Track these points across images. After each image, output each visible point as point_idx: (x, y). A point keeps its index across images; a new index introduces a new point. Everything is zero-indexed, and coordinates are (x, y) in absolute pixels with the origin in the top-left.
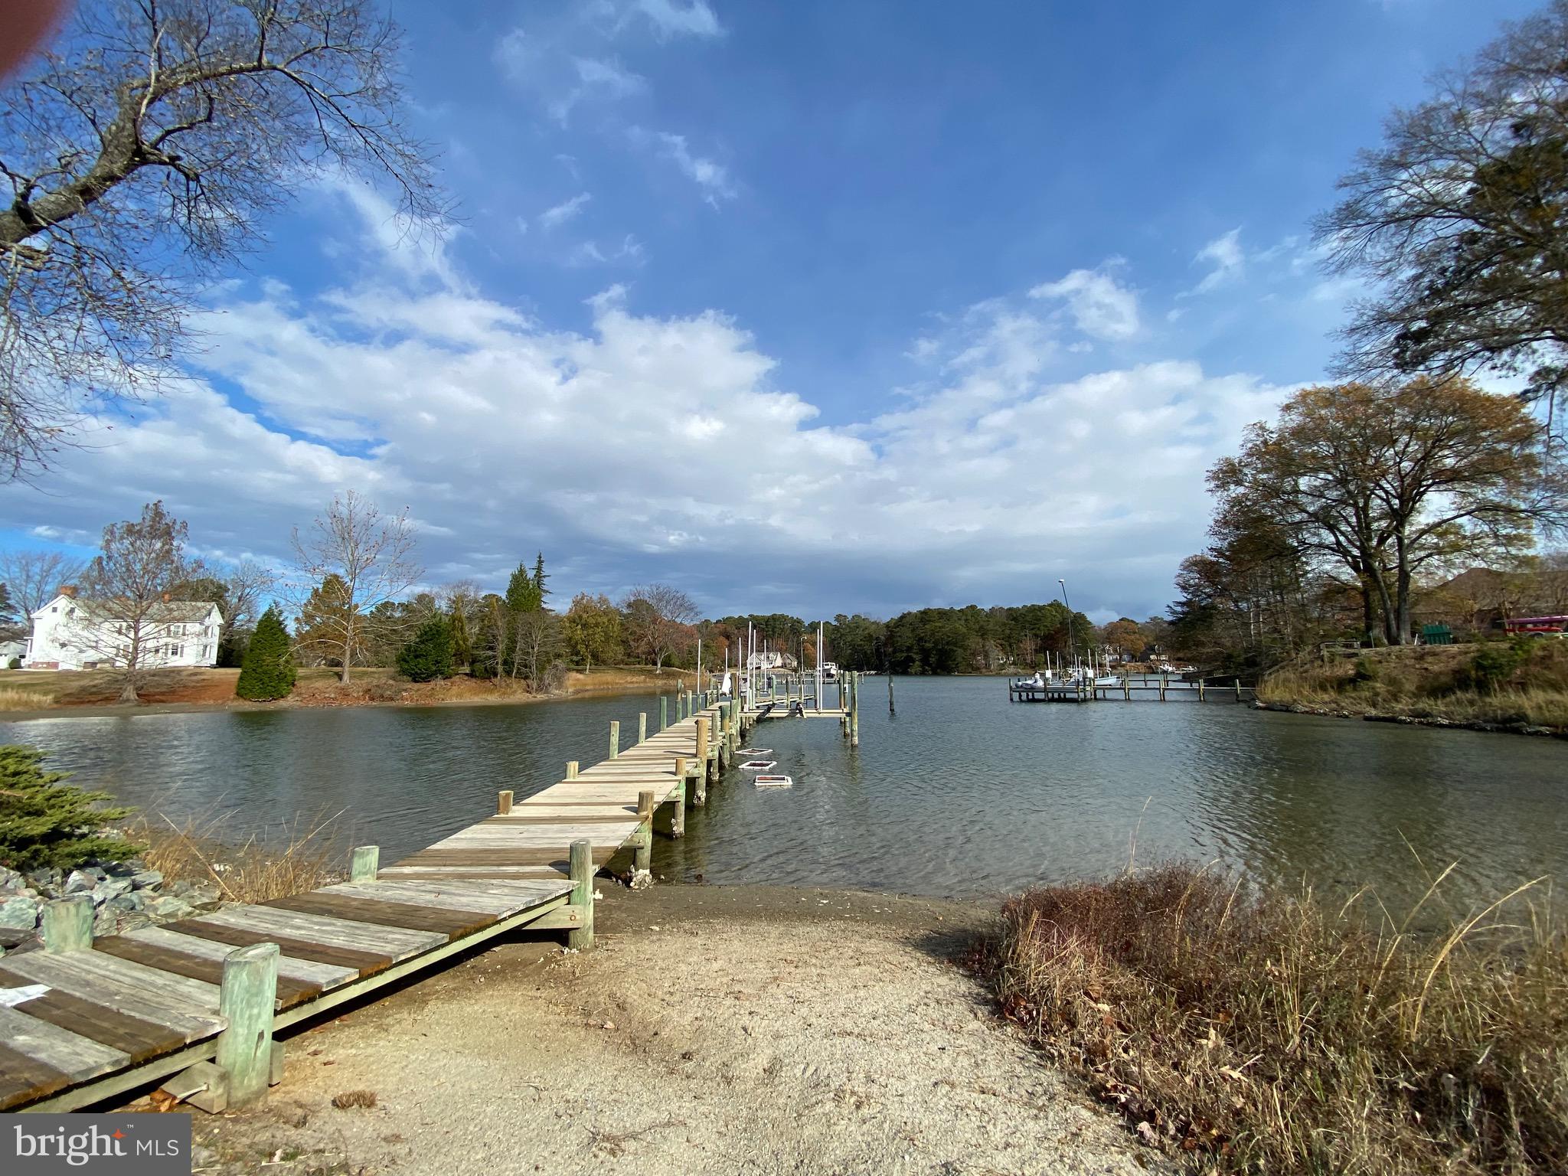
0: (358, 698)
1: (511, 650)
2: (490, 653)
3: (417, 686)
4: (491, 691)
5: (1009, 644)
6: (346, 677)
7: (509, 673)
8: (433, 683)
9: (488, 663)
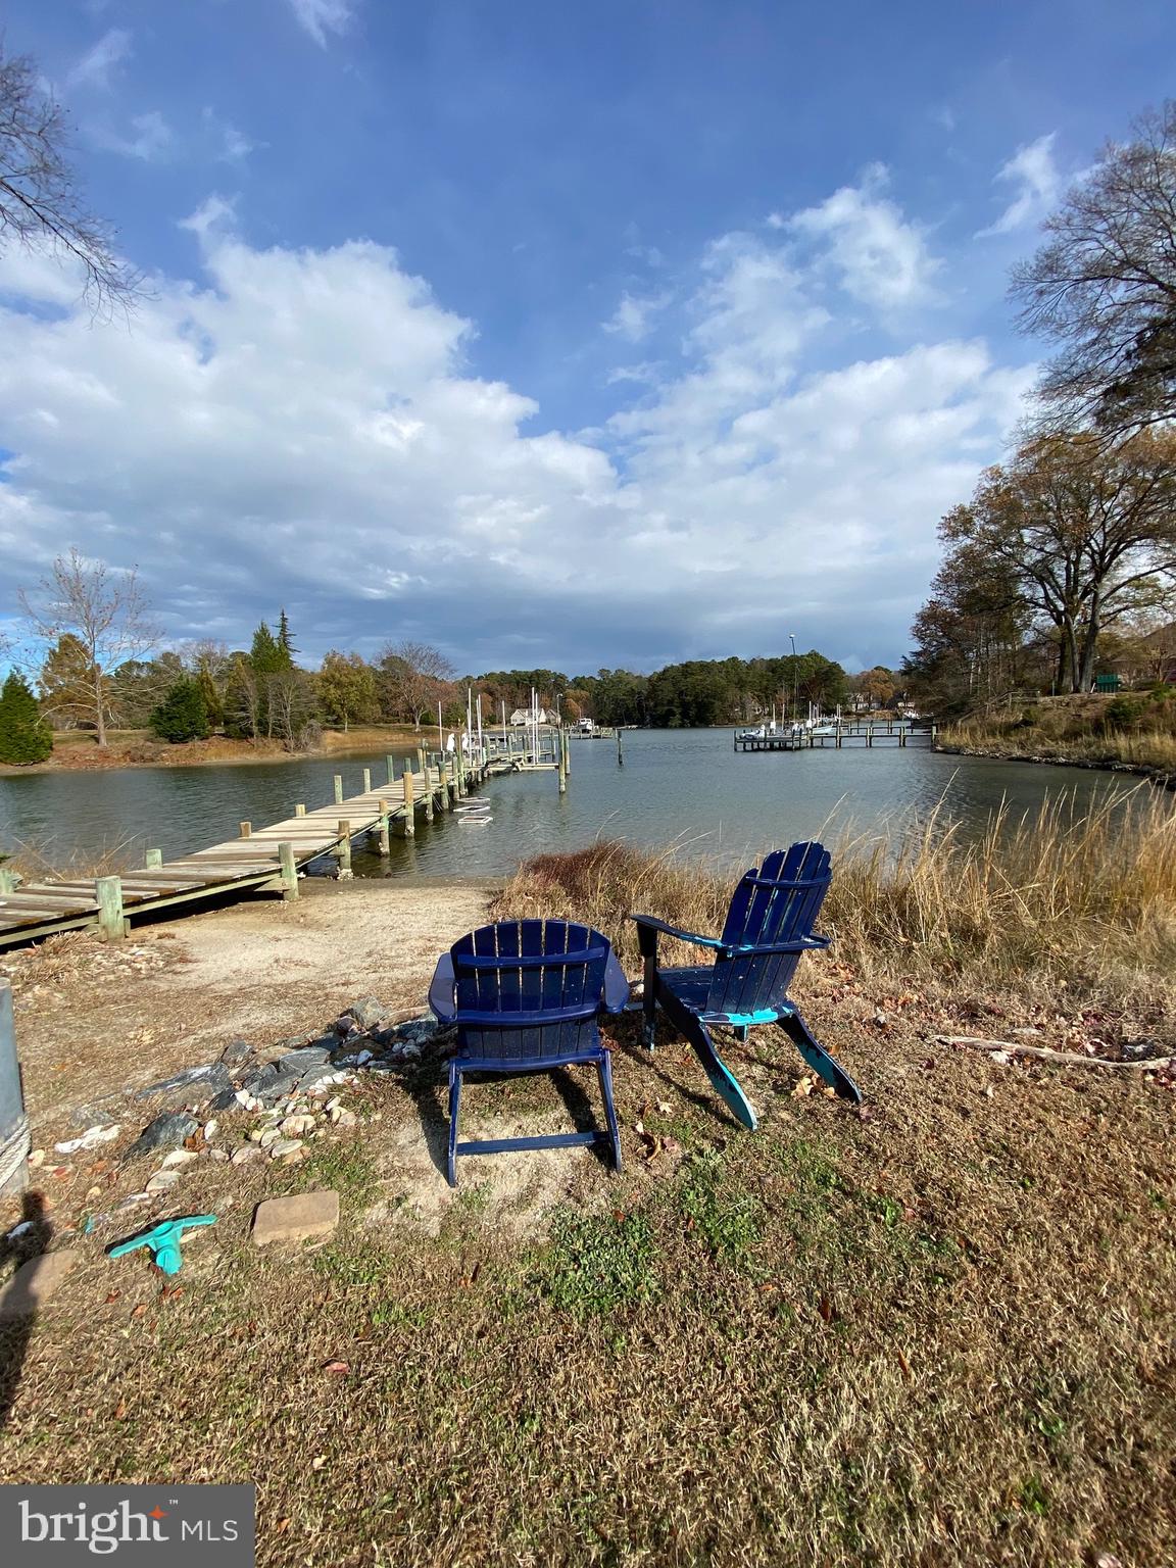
0: (119, 760)
1: (264, 710)
2: (244, 714)
3: (175, 747)
4: (249, 751)
5: (765, 695)
6: (103, 740)
7: (264, 733)
8: (190, 743)
9: (243, 724)
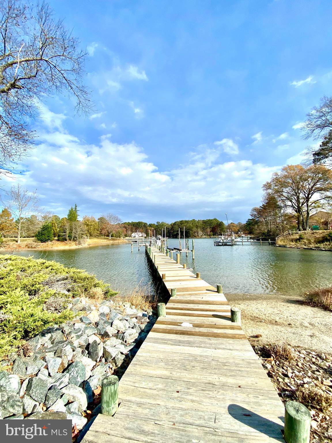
0: (24, 248)
1: (71, 233)
2: (64, 234)
3: (42, 244)
4: (65, 245)
5: (204, 229)
6: (19, 241)
7: (70, 240)
8: (47, 243)
9: (64, 237)
